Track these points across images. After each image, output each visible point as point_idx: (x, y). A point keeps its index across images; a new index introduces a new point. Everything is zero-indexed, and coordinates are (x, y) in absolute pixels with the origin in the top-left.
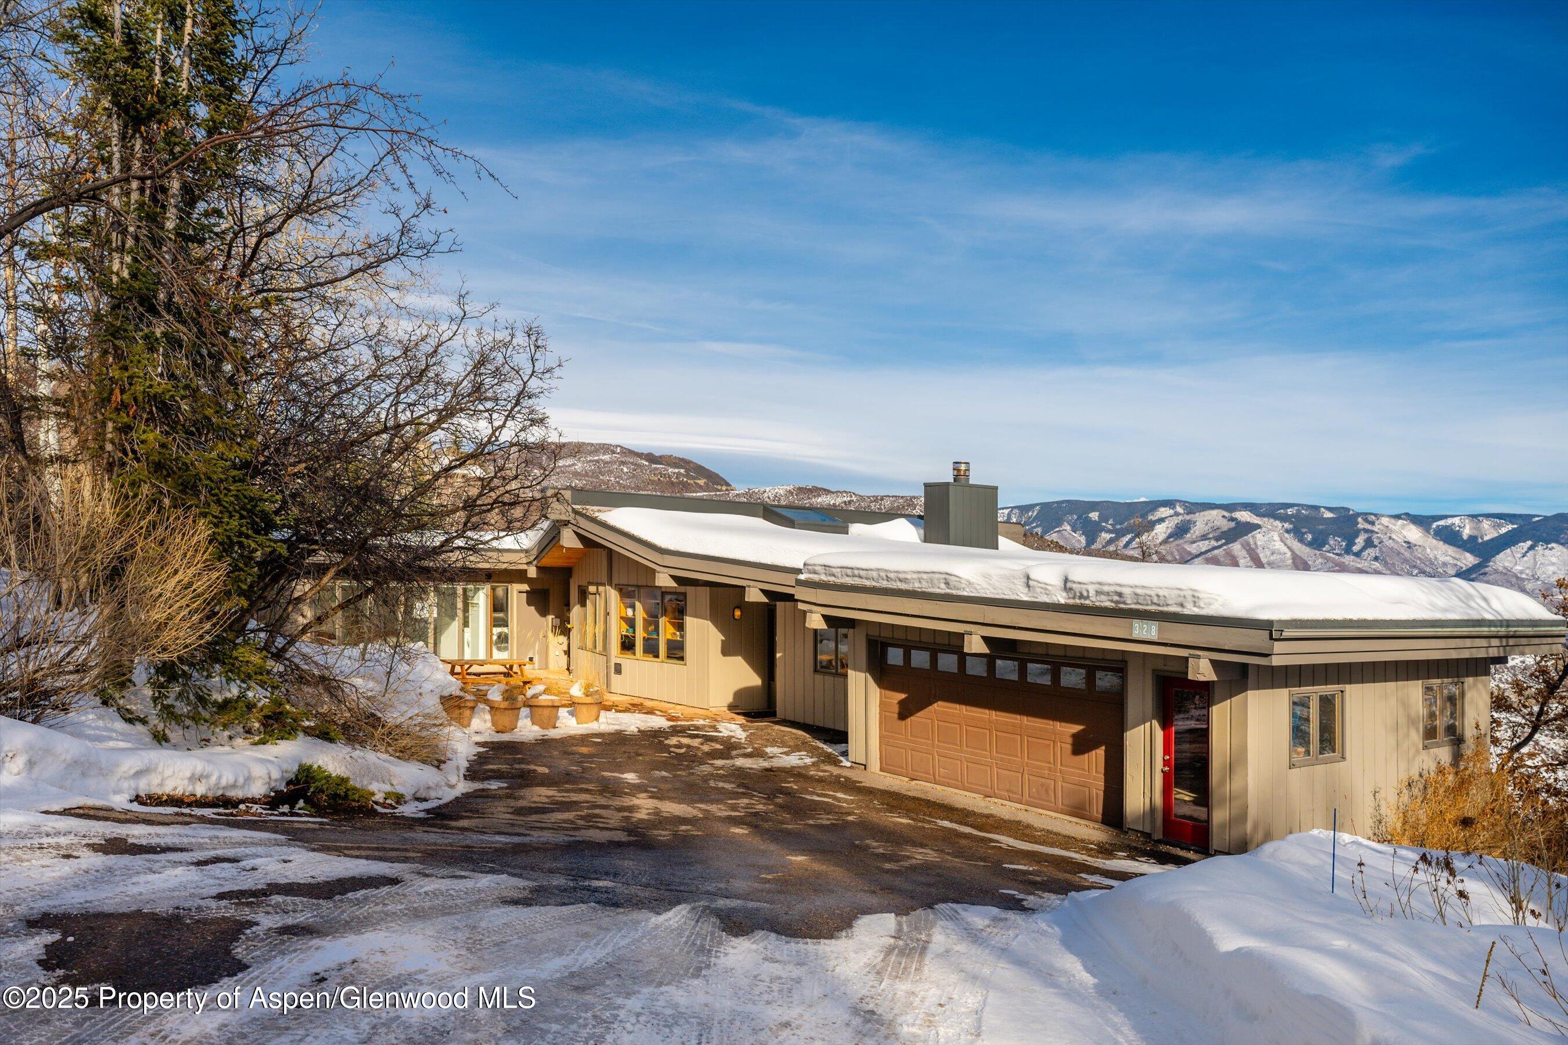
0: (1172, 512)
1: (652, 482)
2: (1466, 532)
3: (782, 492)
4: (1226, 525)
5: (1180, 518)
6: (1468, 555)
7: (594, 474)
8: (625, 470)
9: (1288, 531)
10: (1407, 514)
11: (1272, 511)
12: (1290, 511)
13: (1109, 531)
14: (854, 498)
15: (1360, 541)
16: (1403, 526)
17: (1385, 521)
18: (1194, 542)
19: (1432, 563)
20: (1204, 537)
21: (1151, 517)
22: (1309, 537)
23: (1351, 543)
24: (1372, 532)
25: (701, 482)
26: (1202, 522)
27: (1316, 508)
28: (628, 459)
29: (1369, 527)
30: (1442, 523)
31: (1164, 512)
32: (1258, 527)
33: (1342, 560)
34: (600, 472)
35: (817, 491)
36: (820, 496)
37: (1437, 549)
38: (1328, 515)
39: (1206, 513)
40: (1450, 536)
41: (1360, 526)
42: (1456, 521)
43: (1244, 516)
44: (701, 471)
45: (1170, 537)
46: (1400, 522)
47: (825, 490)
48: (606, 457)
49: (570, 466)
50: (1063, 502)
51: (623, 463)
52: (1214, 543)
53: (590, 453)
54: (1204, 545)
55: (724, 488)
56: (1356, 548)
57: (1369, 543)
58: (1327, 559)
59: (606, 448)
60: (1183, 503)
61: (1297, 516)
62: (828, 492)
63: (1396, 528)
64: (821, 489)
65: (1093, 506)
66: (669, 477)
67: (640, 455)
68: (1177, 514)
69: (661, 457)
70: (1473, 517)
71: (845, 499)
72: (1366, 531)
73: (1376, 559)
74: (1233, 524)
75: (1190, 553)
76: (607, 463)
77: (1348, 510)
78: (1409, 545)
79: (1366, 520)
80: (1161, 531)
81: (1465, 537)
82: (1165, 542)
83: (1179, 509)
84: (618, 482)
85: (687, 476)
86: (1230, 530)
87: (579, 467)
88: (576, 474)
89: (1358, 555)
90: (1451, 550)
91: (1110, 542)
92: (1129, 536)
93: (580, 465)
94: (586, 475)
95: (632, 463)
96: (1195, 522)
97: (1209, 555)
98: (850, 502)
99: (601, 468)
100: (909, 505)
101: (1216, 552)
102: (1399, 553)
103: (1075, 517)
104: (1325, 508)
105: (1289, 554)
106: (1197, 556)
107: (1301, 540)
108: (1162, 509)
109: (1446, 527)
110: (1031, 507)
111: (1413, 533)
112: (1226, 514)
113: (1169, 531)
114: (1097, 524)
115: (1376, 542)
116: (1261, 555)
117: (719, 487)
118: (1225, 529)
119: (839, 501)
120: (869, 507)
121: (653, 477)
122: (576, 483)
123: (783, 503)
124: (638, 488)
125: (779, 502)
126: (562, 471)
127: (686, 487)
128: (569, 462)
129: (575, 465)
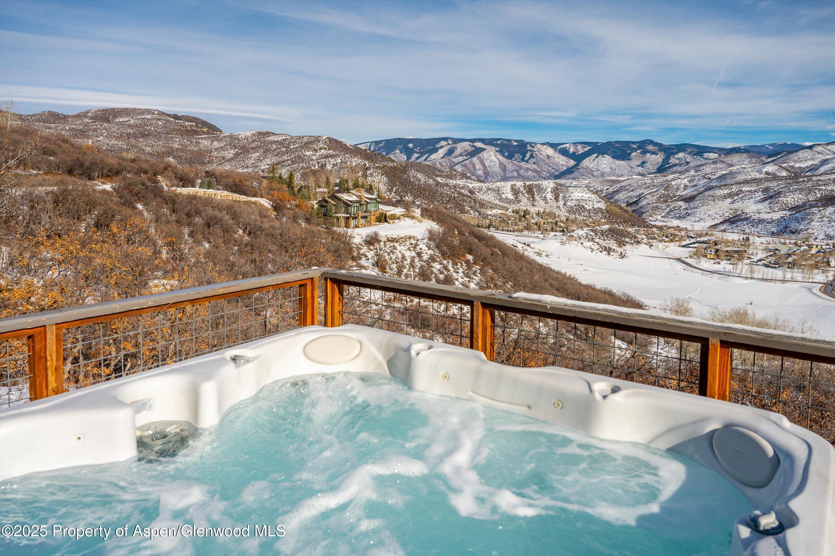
0: (446, 143)
1: (176, 130)
2: (571, 150)
3: (249, 135)
4: (470, 149)
5: (450, 146)
6: (572, 161)
7: (141, 126)
8: (160, 123)
9: (497, 151)
10: (548, 143)
11: (491, 142)
12: (499, 142)
13: (417, 153)
14: (288, 137)
15: (528, 155)
16: (546, 148)
17: (539, 146)
18: (456, 157)
19: (557, 165)
20: (461, 155)
21: (437, 146)
22: (507, 154)
23: (524, 156)
24: (533, 151)
25: (205, 130)
26: (461, 147)
27: (510, 140)
28: (162, 117)
29: (532, 149)
30: (561, 146)
31: (443, 143)
32: (485, 149)
33: (520, 164)
34: (145, 125)
35: (268, 134)
36: (270, 136)
37: (559, 158)
38: (515, 143)
39: (462, 143)
40: (564, 152)
41: (528, 148)
42: (568, 145)
43: (479, 145)
44: (205, 124)
45: (445, 155)
46: (545, 146)
47: (273, 133)
48: (149, 117)
49: (126, 121)
50: (396, 139)
51: (159, 120)
52: (465, 158)
53: (139, 114)
54: (461, 159)
55: (218, 133)
56: (526, 159)
57: (532, 156)
58: (514, 164)
59: (149, 111)
60: (451, 139)
61: (502, 144)
62: (274, 134)
63: (543, 149)
64: (271, 133)
65: (410, 141)
66: (186, 127)
67: (169, 115)
68: (449, 144)
69: (182, 116)
70: (574, 143)
71: (283, 138)
72: (531, 150)
73: (534, 163)
74: (474, 149)
75: (454, 163)
76: (149, 119)
77: (523, 141)
78: (548, 157)
79: (531, 146)
80: (441, 152)
81: (571, 153)
82: (443, 157)
83: (450, 142)
84: (156, 130)
85: (197, 126)
86: (472, 151)
87: (132, 122)
88: (130, 126)
89: (527, 161)
90: (565, 158)
91: (418, 158)
92: (427, 155)
93: (133, 121)
94: (137, 126)
95: (164, 120)
96: (457, 148)
97: (463, 163)
98: (286, 139)
99: (145, 122)
100: (316, 141)
101: (466, 162)
102: (544, 161)
103: (402, 146)
104: (514, 140)
105: (498, 162)
106: (457, 164)
107: (503, 156)
108: (442, 142)
109: (563, 148)
110: (381, 142)
111: (550, 151)
112: (471, 144)
113: (445, 152)
114: (412, 149)
115: (535, 155)
116: (486, 163)
117: (216, 133)
118: (470, 151)
119: (280, 139)
120: (296, 142)
121: (176, 127)
122: (130, 131)
123: (250, 140)
124: (167, 133)
125: (247, 140)
126: (122, 124)
127: (196, 132)
128: (126, 119)
129: (129, 121)
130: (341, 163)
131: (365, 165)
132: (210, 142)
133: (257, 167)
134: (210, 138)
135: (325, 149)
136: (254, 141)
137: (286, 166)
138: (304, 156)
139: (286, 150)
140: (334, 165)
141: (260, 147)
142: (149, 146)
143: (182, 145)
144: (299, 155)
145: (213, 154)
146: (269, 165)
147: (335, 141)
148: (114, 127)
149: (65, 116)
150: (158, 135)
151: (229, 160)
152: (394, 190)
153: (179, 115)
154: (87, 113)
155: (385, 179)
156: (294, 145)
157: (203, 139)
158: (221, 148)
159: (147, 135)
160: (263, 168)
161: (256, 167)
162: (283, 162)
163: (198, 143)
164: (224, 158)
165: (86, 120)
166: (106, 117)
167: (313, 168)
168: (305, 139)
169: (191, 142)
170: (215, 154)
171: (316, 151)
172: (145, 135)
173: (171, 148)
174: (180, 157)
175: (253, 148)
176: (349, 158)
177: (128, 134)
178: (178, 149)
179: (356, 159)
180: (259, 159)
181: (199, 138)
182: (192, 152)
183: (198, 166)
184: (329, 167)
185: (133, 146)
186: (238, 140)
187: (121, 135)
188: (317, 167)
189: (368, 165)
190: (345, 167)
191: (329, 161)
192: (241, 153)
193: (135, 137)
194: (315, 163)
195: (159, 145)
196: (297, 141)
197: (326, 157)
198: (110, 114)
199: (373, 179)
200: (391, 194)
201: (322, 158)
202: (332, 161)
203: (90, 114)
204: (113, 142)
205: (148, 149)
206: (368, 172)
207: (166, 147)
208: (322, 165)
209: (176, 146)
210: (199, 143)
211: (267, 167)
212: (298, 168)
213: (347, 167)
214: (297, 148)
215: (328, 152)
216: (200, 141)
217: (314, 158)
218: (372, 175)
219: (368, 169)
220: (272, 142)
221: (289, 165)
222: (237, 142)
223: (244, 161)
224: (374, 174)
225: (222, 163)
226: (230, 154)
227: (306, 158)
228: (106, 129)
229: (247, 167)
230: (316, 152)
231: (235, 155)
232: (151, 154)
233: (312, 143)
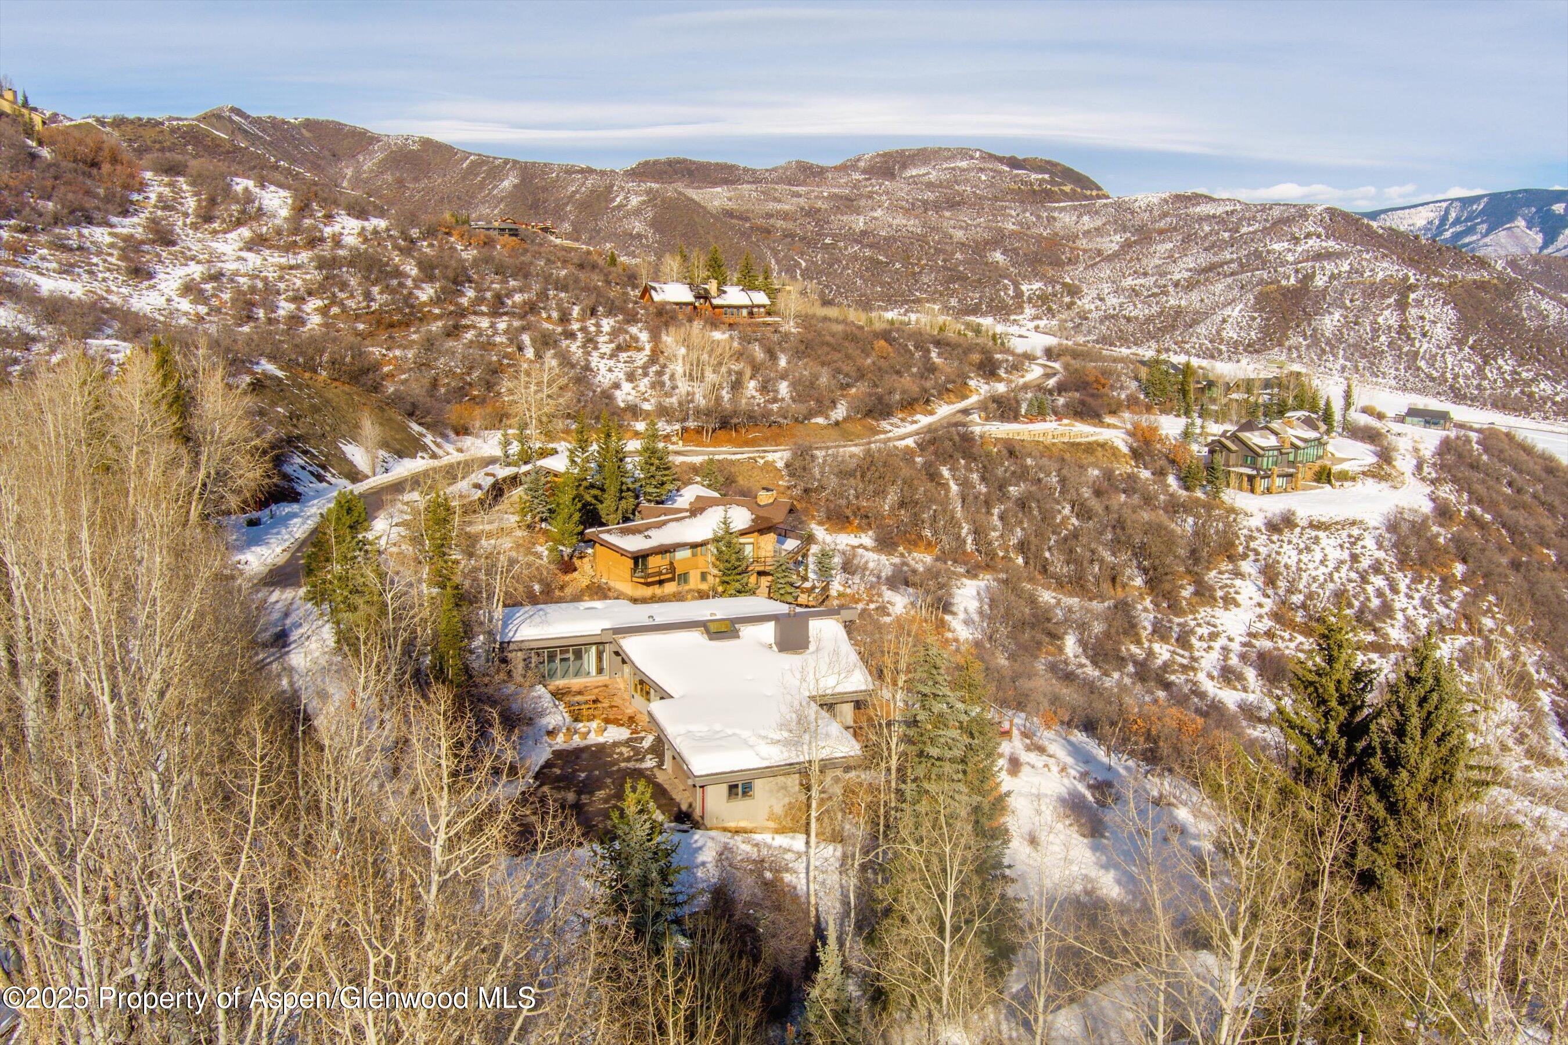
1: (1012, 191)
3: (1155, 201)
7: (949, 184)
8: (984, 178)
14: (1238, 207)
25: (1067, 188)
28: (987, 165)
34: (956, 182)
35: (1196, 198)
36: (1198, 204)
44: (1070, 175)
47: (1206, 197)
48: (964, 164)
49: (924, 175)
51: (981, 170)
53: (947, 159)
55: (1094, 193)
59: (964, 153)
62: (1209, 199)
64: (1201, 196)
66: (1031, 184)
67: (1000, 160)
69: (1025, 160)
71: (1229, 208)
76: (964, 170)
84: (974, 193)
85: (1052, 182)
87: (933, 176)
88: (930, 185)
93: (934, 173)
94: (941, 185)
95: (991, 170)
98: (1232, 212)
99: (958, 177)
100: (1301, 216)
117: (1088, 193)
119: (1220, 210)
120: (1254, 218)
121: (1013, 186)
122: (929, 196)
123: (1156, 213)
124: (996, 199)
125: (1151, 212)
126: (914, 181)
127: (1048, 196)
128: (923, 171)
129: (928, 173)
130: (1349, 272)
131: (1406, 278)
132: (1075, 218)
133: (1166, 274)
134: (1075, 208)
135: (1319, 236)
136: (1164, 215)
137: (1225, 276)
138: (1268, 252)
139: (1231, 237)
140: (1332, 277)
141: (1175, 229)
142: (961, 228)
143: (1020, 224)
144: (1256, 250)
145: (1078, 243)
146: (1190, 270)
147: (1345, 215)
148: (902, 189)
149: (822, 168)
150: (977, 203)
151: (1110, 259)
152: (1471, 342)
153: (1020, 157)
154: (858, 160)
155: (1450, 314)
156: (1249, 225)
157: (1062, 210)
158: (1097, 229)
159: (958, 204)
160: (1176, 277)
161: (1163, 274)
162: (1221, 265)
163: (1051, 219)
164: (1099, 253)
165: (857, 176)
166: (888, 168)
167: (1284, 283)
168: (1276, 213)
169: (1039, 217)
170: (1083, 243)
171: (1296, 240)
172: (953, 204)
173: (1000, 230)
174: (1015, 251)
175: (1161, 232)
176: (1369, 261)
177: (925, 203)
178: (1013, 233)
179: (1385, 265)
180: (1171, 258)
181: (1055, 208)
182: (1040, 238)
183: (1049, 268)
184: (1320, 281)
185: (933, 229)
186: (1132, 213)
187: (913, 204)
188: (1292, 281)
189: (1412, 280)
190: (1358, 283)
191: (1323, 269)
192: (1135, 242)
193: (937, 207)
194: (1289, 270)
195: (979, 225)
196: (1258, 215)
197: (1319, 257)
198: (895, 162)
199: (1423, 312)
200: (1460, 350)
201: (1307, 260)
202: (1330, 267)
203: (862, 164)
204: (900, 220)
205: (959, 235)
206: (1412, 296)
207: (990, 229)
208: (1305, 277)
209: (1011, 227)
210: (1054, 219)
211: (1187, 275)
212: (1250, 282)
213: (1363, 283)
214: (1254, 232)
215: (1324, 244)
216: (1056, 214)
217: (1290, 258)
218: (1419, 303)
219: (1412, 288)
220: (1201, 219)
221: (1232, 274)
222: (1129, 216)
223: (1138, 259)
224: (1426, 301)
225: (1095, 264)
226: (1112, 243)
227: (1271, 257)
228: (887, 193)
229: (1145, 274)
230: (1295, 245)
231: (1122, 247)
232: (963, 244)
233: (1288, 221)
